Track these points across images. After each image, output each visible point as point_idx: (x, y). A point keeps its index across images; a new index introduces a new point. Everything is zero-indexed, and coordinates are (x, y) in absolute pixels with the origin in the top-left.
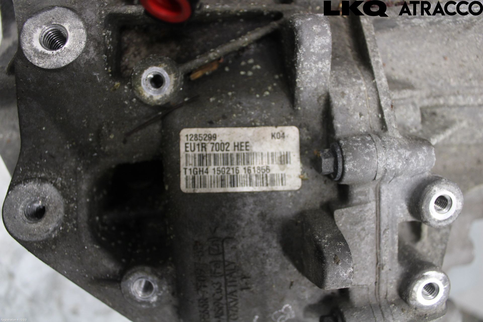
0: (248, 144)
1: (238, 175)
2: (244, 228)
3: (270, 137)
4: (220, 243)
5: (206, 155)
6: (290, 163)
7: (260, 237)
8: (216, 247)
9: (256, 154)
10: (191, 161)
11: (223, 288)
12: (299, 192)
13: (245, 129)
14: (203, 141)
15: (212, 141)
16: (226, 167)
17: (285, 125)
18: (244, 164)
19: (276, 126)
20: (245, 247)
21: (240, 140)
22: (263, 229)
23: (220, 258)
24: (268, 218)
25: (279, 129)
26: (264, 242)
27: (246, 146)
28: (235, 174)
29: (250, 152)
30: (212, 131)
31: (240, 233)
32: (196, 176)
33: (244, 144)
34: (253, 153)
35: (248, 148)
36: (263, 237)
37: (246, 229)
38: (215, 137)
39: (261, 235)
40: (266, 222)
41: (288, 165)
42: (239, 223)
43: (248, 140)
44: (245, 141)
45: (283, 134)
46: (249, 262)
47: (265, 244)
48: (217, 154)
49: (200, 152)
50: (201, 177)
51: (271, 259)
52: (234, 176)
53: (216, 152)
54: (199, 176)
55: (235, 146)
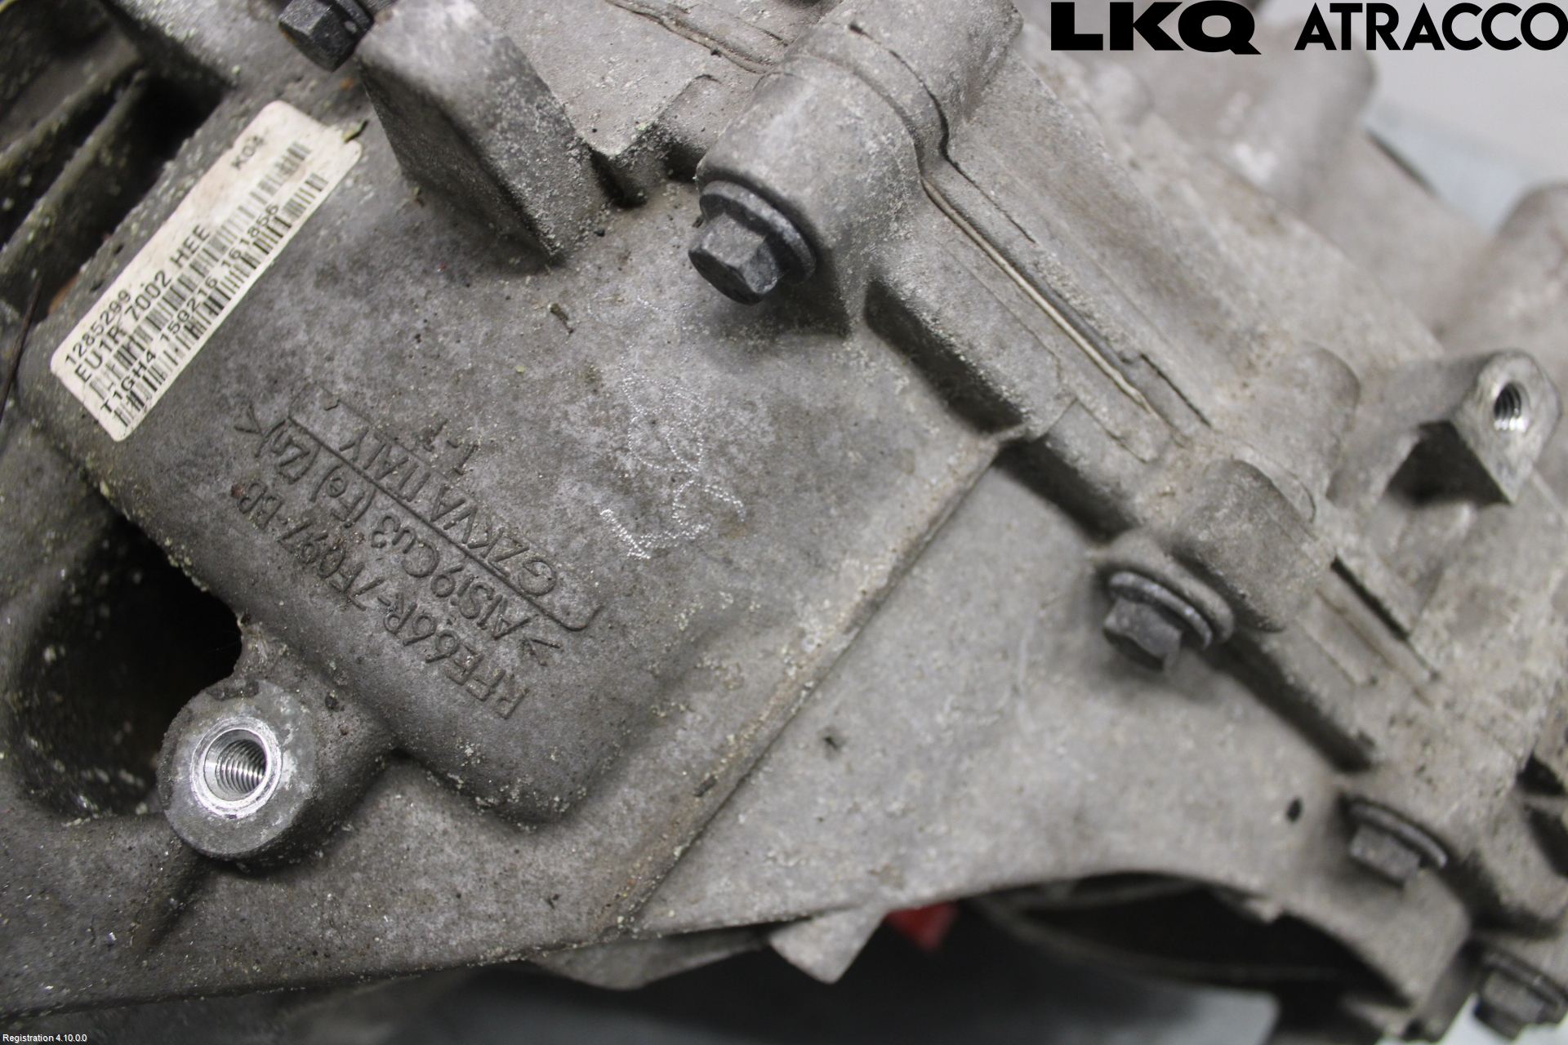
0: (199, 231)
1: (219, 285)
2: (311, 341)
3: (234, 171)
4: (291, 431)
5: (132, 338)
6: (308, 152)
7: (366, 316)
8: (291, 452)
9: (230, 221)
10: (105, 380)
11: (408, 522)
12: (365, 159)
13: (173, 218)
14: (107, 329)
15: (125, 307)
16: (184, 306)
17: (246, 125)
18: (217, 260)
19: (230, 145)
20: (355, 372)
21: (178, 243)
22: (356, 294)
23: (325, 461)
24: (344, 267)
25: (240, 143)
26: (387, 316)
27: (199, 236)
28: (209, 291)
29: (213, 234)
30: (111, 294)
31: (313, 360)
32: (135, 389)
33: (193, 238)
34: (223, 227)
35: (204, 234)
36: (375, 309)
37: (318, 338)
38: (125, 295)
39: (367, 309)
40: (350, 276)
41: (309, 158)
42: (288, 345)
43: (192, 226)
44: (189, 232)
45: (255, 139)
46: (401, 393)
47: (395, 317)
48: (151, 314)
49: (115, 348)
50: (145, 379)
51: (446, 328)
52: (210, 298)
53: (146, 313)
54: (141, 380)
55: (177, 262)
